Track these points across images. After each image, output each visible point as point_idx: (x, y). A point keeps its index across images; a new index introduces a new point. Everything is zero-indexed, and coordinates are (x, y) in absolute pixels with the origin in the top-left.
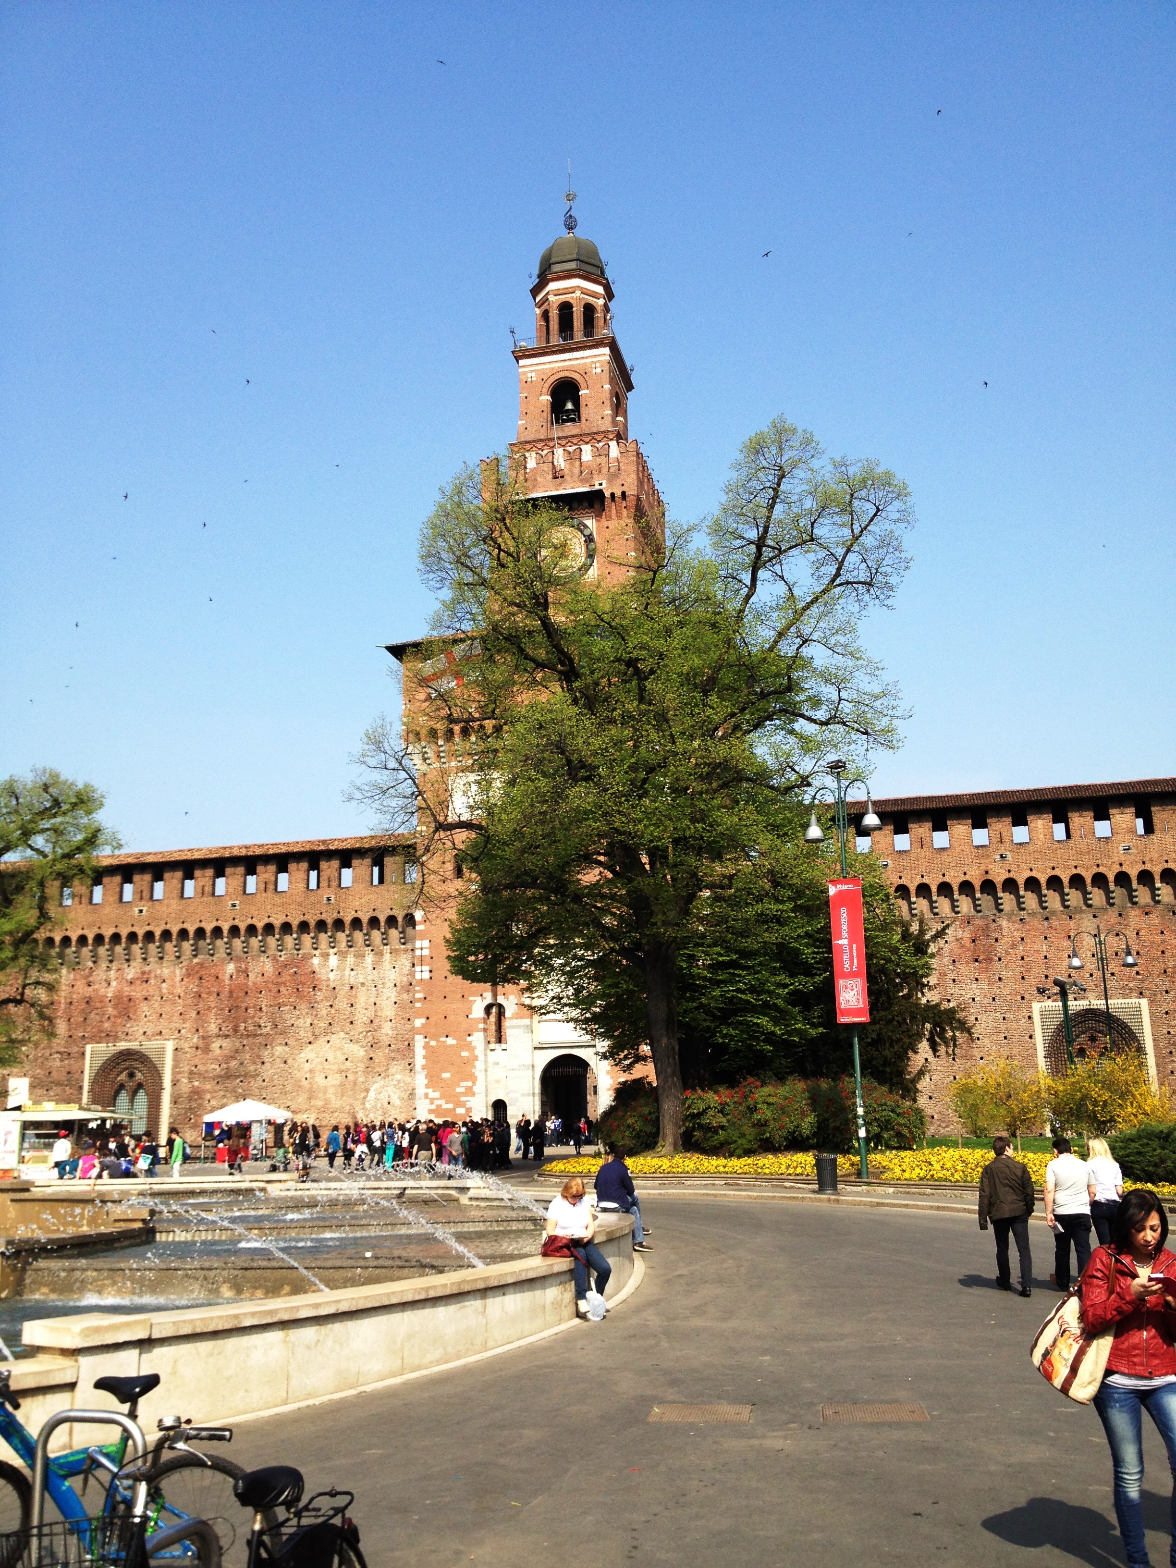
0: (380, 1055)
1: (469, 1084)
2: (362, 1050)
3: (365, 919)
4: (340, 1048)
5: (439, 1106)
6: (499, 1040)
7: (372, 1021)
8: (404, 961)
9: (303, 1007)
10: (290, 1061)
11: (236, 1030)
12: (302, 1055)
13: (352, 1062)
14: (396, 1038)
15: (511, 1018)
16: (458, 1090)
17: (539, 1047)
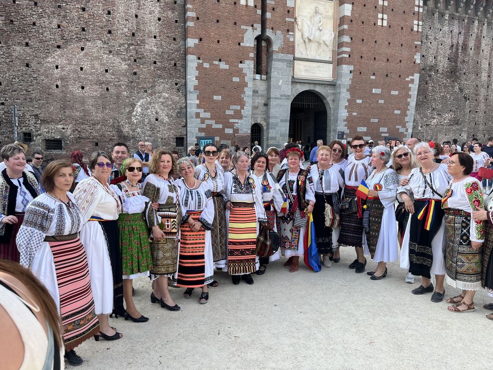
0: (145, 71)
1: (238, 108)
2: (124, 63)
4: (97, 58)
5: (209, 126)
7: (133, 35)
10: (33, 64)
12: (49, 59)
13: (113, 74)
14: (161, 56)
15: (277, 52)
16: (228, 112)
17: (295, 81)
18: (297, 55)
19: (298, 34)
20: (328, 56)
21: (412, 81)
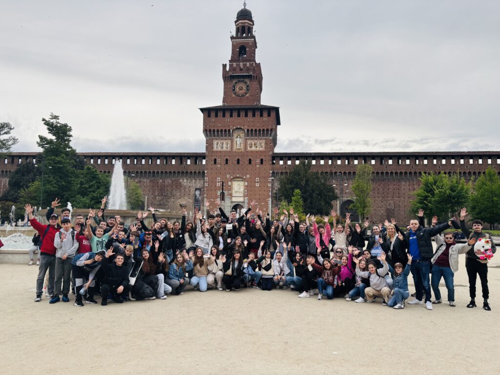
3: (193, 172)
6: (223, 200)
8: (202, 181)
9: (178, 190)
10: (175, 202)
11: (162, 194)
15: (226, 196)
17: (232, 202)
18: (233, 195)
19: (233, 191)
20: (242, 195)
21: (269, 200)
